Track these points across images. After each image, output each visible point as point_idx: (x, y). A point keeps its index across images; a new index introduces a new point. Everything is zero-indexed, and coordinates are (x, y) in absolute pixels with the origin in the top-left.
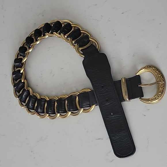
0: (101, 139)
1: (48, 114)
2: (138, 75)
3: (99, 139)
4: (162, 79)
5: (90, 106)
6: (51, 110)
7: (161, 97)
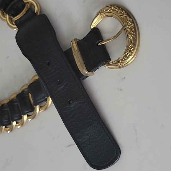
0: (72, 145)
1: (4, 127)
2: (94, 28)
3: (70, 146)
4: (129, 21)
5: (46, 100)
6: (6, 120)
7: (135, 50)
